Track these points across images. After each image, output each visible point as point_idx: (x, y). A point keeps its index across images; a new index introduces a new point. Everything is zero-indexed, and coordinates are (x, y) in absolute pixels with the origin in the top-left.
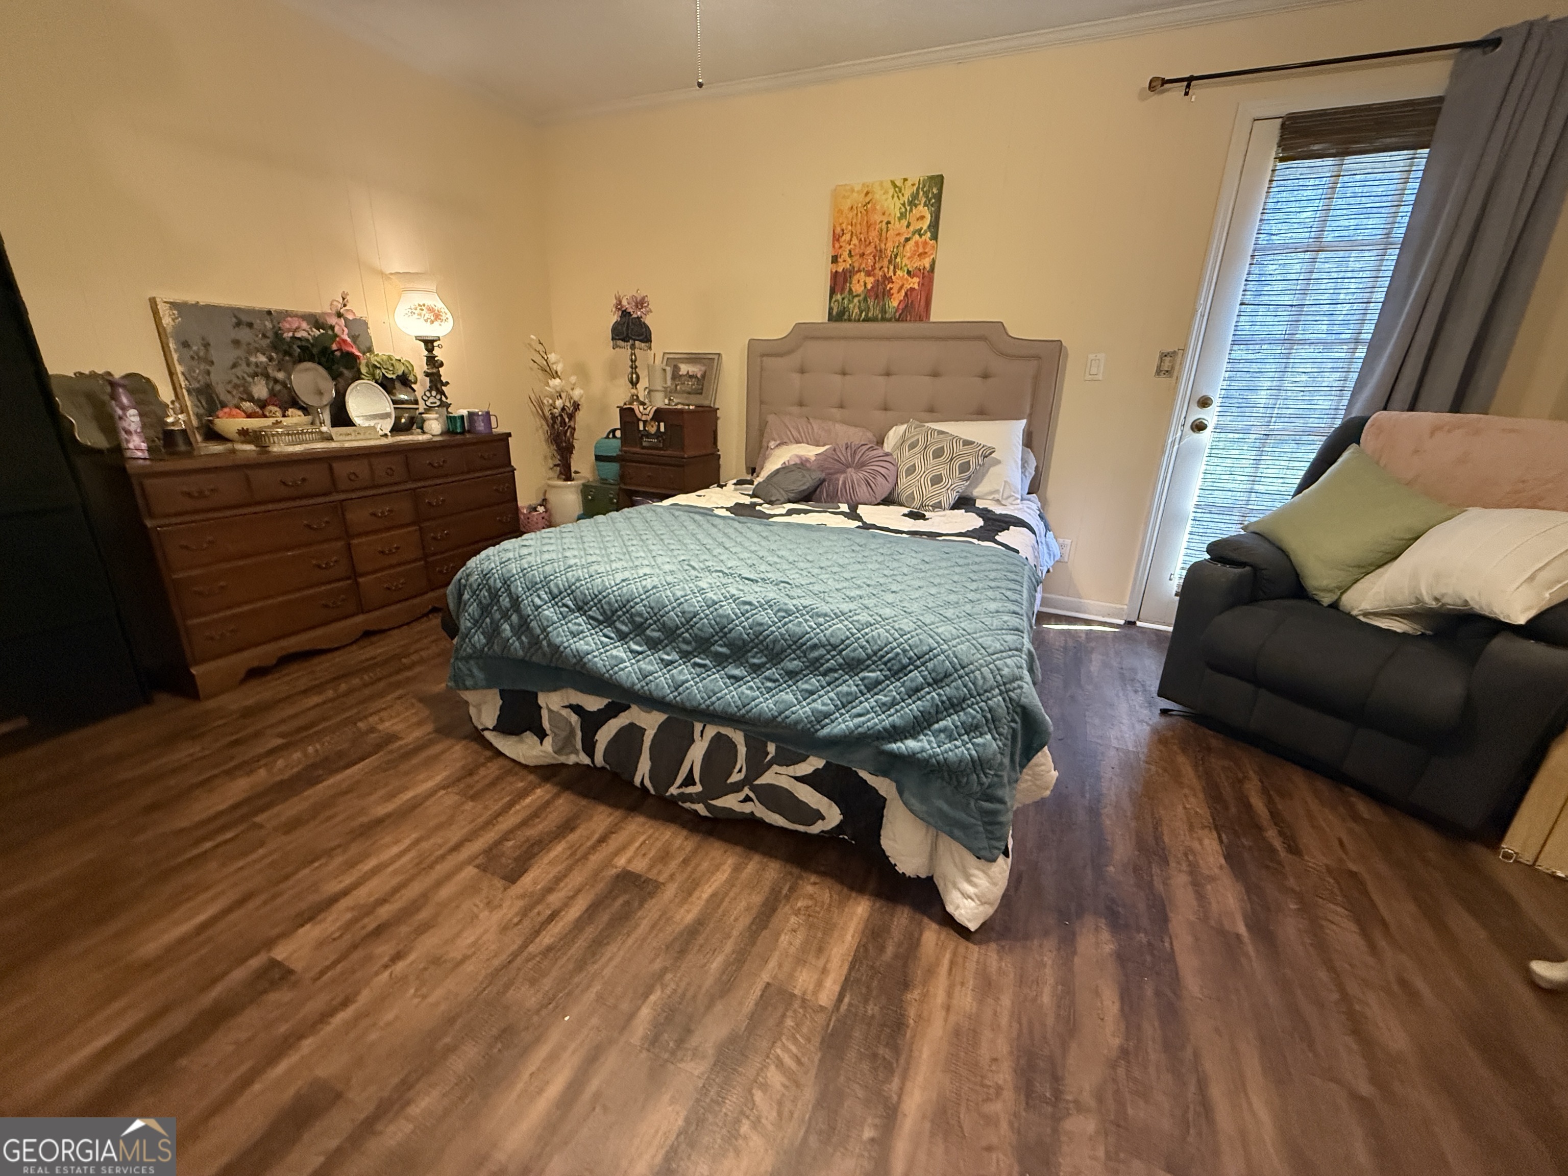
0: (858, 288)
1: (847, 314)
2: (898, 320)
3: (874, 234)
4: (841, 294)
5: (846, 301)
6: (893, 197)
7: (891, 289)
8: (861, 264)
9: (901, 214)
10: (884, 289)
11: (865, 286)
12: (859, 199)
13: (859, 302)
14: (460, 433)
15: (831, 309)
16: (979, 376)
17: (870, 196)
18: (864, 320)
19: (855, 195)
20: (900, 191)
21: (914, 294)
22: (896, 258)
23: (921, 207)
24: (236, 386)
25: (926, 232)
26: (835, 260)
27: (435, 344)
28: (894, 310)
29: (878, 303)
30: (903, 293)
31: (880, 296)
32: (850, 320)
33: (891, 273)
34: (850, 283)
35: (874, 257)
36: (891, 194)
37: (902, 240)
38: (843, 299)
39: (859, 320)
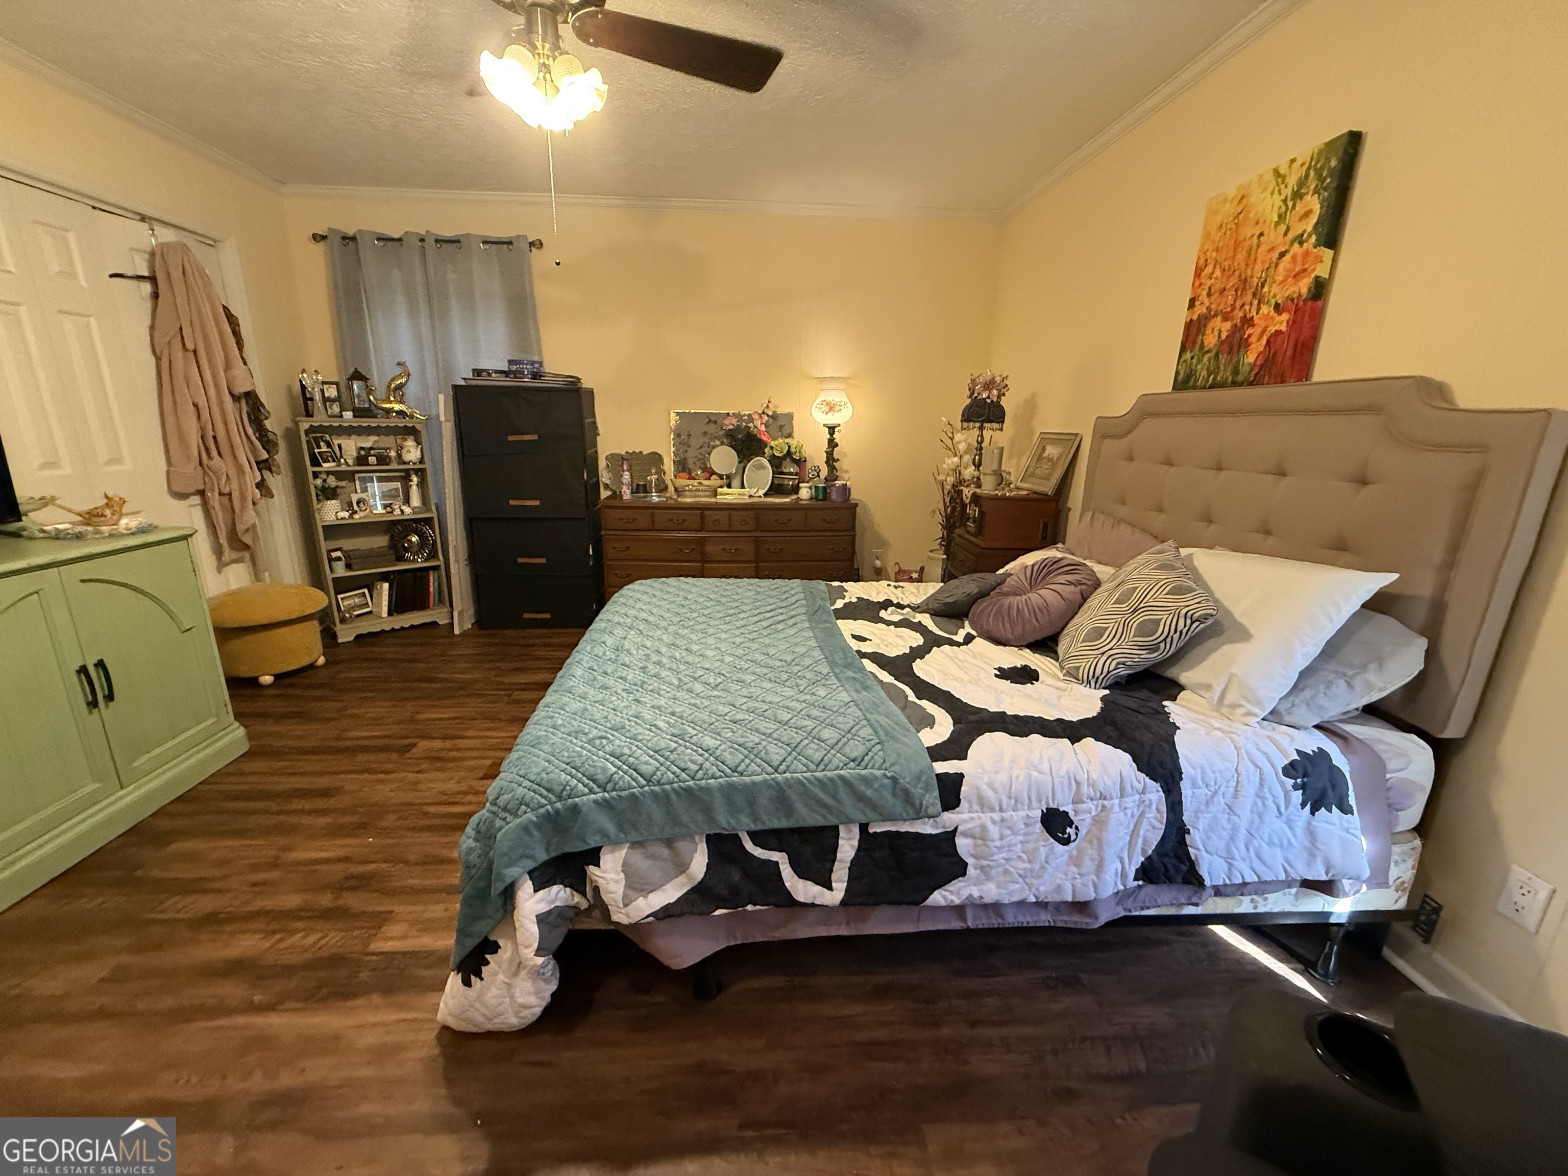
0: (1211, 340)
1: (1193, 378)
2: (1251, 384)
3: (1241, 256)
4: (1191, 352)
5: (1195, 361)
6: (1272, 193)
7: (1250, 336)
8: (1219, 305)
9: (1280, 216)
10: (1241, 338)
11: (1219, 337)
12: (1230, 209)
13: (1209, 360)
14: (821, 500)
15: (1177, 373)
16: (1354, 482)
17: (1245, 201)
18: (1211, 387)
19: (1228, 205)
20: (1283, 182)
21: (1280, 338)
22: (1263, 287)
23: (1308, 198)
24: (699, 460)
25: (1310, 235)
26: (1192, 304)
27: (836, 429)
28: (1248, 369)
29: (1231, 360)
30: (1264, 341)
31: (1235, 348)
32: (1194, 388)
33: (1254, 313)
34: (1204, 334)
35: (1236, 291)
36: (1271, 189)
37: (1275, 255)
38: (1192, 358)
39: (1204, 388)
